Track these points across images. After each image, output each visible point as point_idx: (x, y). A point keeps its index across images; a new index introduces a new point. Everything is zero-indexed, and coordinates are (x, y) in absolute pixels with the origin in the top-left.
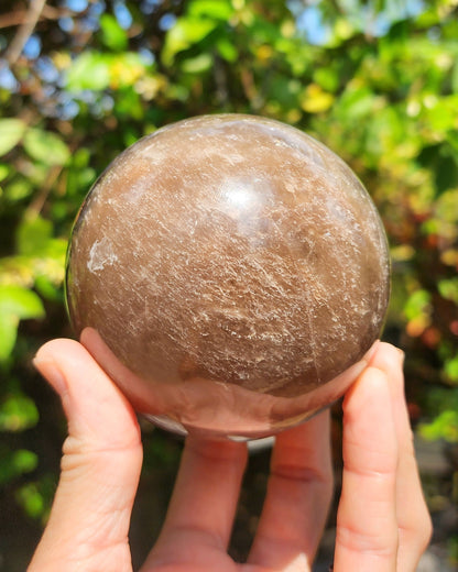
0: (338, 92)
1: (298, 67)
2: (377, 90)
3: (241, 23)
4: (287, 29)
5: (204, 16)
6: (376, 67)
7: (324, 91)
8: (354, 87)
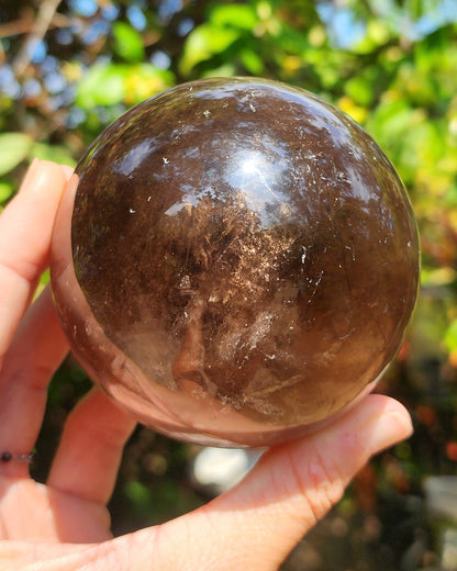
0: (373, 106)
1: (329, 78)
2: (414, 104)
3: (267, 33)
4: (316, 36)
5: (228, 26)
6: (413, 78)
7: (357, 104)
8: (389, 99)
